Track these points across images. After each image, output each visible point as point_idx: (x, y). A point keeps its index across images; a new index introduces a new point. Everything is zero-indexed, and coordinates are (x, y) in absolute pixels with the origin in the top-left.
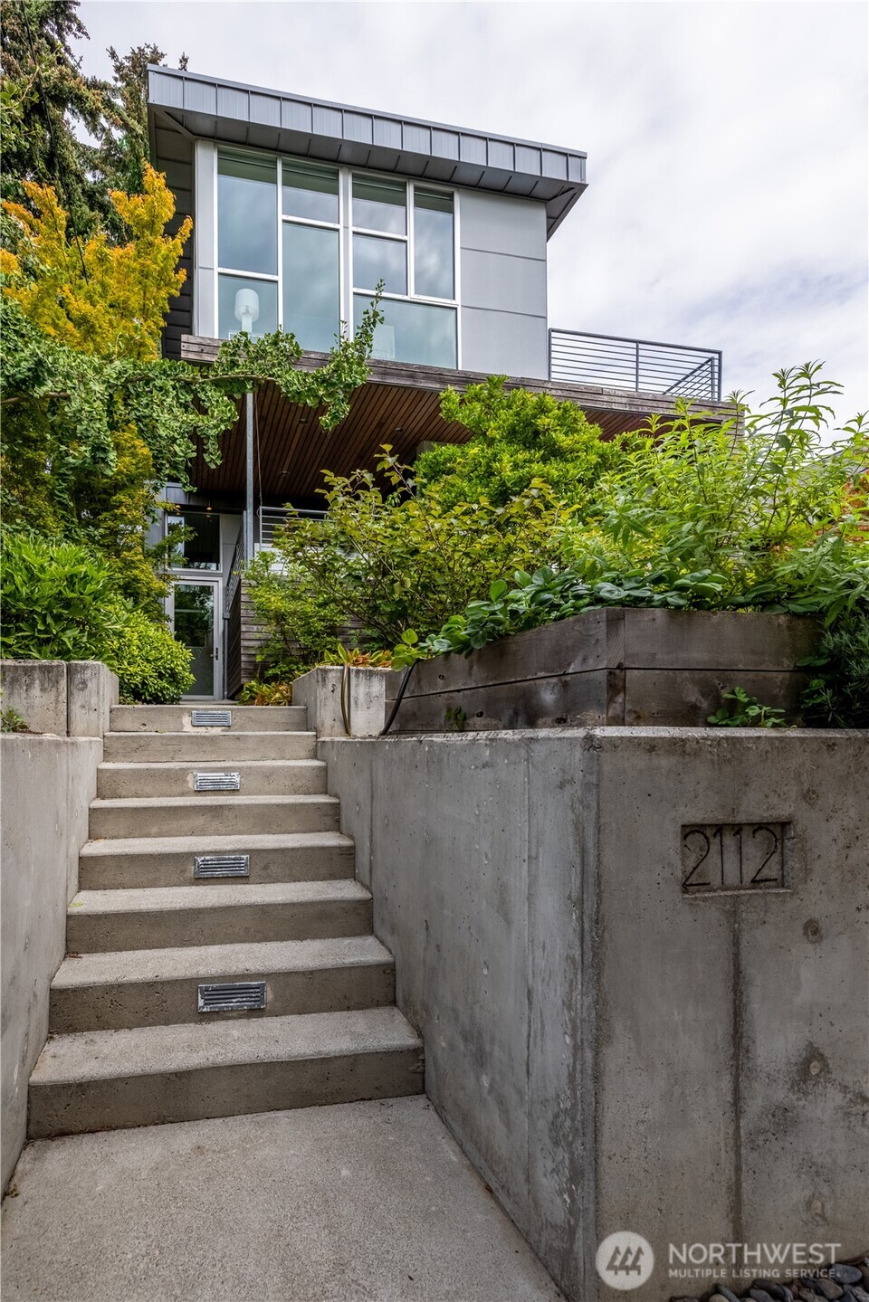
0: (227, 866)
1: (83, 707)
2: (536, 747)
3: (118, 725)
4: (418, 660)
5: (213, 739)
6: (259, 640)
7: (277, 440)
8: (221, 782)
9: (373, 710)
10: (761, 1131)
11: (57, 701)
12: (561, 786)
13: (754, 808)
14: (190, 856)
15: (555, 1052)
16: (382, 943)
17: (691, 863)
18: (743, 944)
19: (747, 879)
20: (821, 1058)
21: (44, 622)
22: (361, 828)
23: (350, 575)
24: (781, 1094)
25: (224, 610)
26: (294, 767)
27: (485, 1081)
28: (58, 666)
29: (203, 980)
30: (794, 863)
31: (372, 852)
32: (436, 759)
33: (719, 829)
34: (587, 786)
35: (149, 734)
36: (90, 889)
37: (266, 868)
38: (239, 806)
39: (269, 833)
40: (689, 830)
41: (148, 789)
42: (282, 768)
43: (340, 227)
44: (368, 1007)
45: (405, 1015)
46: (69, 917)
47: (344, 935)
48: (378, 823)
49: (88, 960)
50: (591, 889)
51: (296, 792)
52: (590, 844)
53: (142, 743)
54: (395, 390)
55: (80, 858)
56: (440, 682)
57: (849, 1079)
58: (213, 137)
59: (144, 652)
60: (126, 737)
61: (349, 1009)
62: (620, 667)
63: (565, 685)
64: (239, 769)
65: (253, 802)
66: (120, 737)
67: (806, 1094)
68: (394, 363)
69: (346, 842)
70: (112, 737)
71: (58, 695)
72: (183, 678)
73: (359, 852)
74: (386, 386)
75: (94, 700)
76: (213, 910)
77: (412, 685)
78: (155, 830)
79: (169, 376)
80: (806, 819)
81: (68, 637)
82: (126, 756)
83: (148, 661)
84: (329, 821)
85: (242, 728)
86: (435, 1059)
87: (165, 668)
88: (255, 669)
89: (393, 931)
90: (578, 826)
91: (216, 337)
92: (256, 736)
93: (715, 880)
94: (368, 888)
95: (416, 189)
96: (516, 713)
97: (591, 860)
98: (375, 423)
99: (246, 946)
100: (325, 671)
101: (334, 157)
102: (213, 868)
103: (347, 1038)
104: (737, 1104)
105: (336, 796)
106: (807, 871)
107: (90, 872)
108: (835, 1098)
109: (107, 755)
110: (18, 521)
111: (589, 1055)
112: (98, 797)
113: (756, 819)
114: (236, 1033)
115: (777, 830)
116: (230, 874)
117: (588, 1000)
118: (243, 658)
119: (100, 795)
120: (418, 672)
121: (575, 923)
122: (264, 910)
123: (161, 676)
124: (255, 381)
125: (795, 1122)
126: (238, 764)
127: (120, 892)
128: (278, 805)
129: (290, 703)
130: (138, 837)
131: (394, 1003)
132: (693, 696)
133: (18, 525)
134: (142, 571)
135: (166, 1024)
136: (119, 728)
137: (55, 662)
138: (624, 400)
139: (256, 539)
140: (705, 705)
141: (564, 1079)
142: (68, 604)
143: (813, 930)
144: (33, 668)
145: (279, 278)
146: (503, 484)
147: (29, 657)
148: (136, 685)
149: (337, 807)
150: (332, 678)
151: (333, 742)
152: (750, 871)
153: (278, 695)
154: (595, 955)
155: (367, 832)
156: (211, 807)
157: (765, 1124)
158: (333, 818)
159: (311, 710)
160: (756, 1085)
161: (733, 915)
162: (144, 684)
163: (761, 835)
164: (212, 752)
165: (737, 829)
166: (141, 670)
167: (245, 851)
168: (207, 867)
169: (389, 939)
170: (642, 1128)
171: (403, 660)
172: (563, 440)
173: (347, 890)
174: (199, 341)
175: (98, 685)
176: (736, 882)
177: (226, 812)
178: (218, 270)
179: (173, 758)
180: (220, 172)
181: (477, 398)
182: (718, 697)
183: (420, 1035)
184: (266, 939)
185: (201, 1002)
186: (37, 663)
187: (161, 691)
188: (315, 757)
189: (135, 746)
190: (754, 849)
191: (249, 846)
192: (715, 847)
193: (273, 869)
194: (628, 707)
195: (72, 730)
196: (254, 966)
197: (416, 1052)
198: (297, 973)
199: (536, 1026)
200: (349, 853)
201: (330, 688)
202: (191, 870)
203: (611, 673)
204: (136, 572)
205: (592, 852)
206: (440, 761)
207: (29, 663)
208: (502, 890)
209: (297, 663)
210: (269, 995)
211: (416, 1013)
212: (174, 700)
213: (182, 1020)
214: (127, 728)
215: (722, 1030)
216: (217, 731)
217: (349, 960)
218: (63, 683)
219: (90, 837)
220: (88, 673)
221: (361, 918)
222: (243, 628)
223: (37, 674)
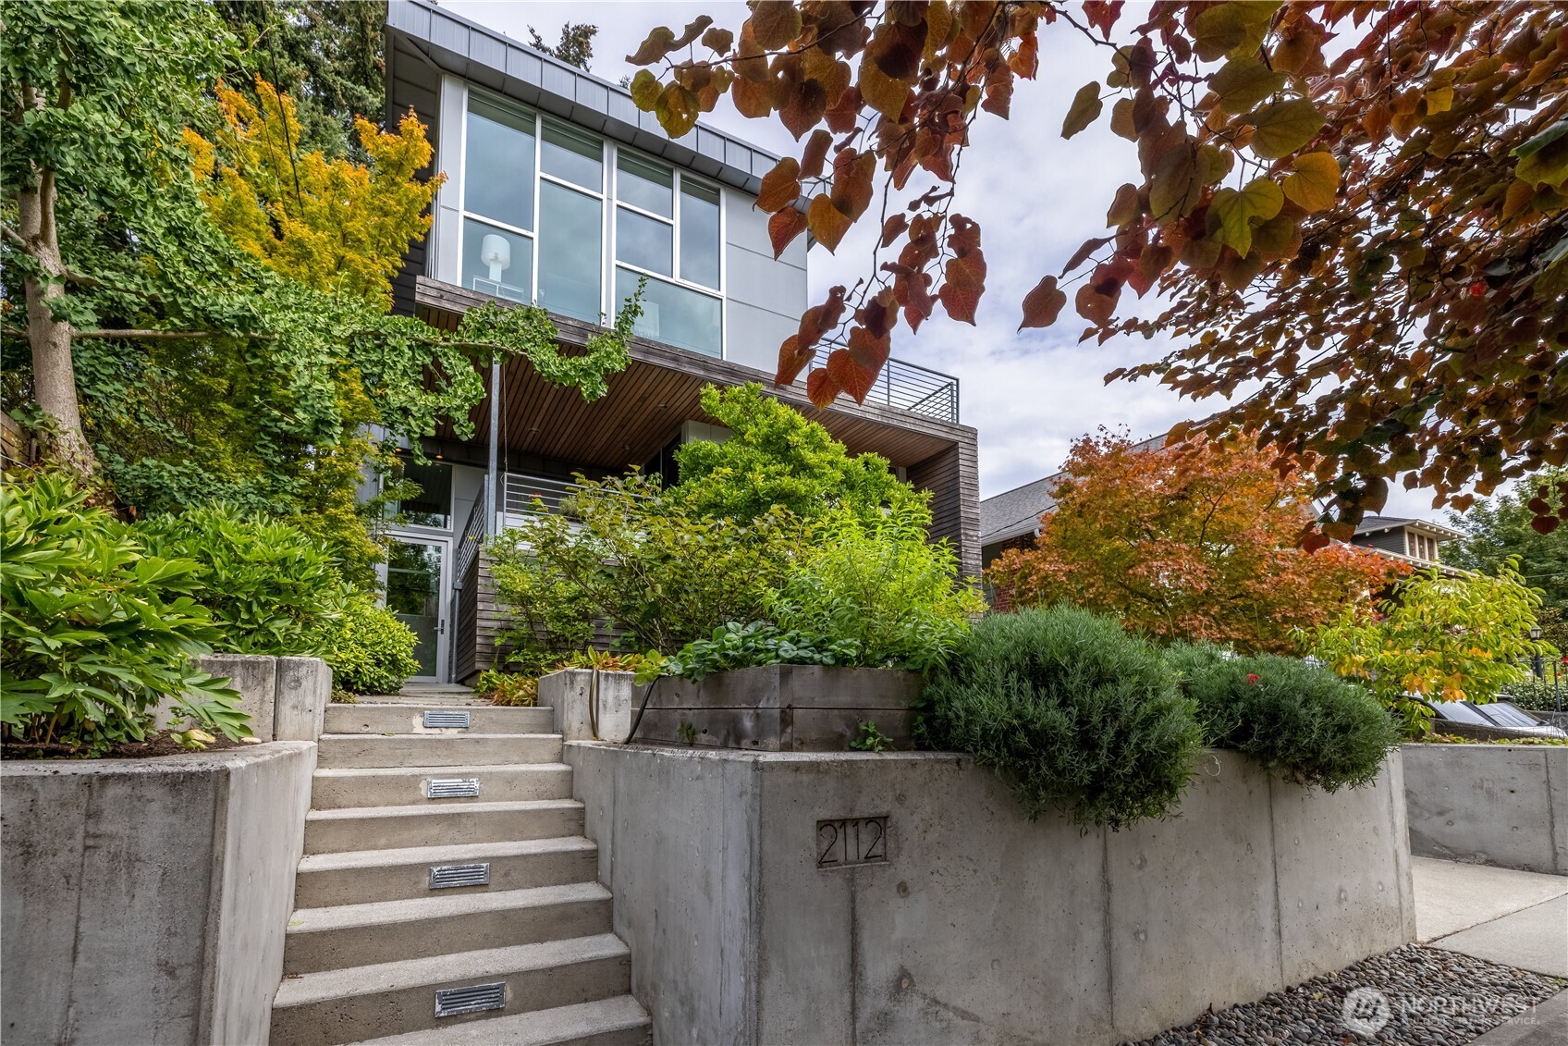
0: (465, 875)
1: (295, 707)
2: (728, 766)
3: (334, 726)
4: (660, 677)
5: (449, 743)
6: (500, 620)
7: (527, 397)
8: (458, 788)
9: (619, 714)
10: (869, 1031)
11: (262, 701)
12: (741, 796)
13: (864, 808)
14: (426, 867)
15: (736, 990)
16: (620, 938)
17: (825, 846)
18: (858, 901)
19: (862, 856)
20: (909, 976)
21: (249, 610)
22: (603, 831)
23: (602, 571)
24: (883, 1003)
25: (455, 577)
26: (538, 772)
27: (695, 1033)
28: (266, 662)
29: (441, 985)
30: (891, 844)
31: (613, 853)
32: (666, 769)
33: (844, 822)
34: (754, 795)
35: (374, 736)
36: (308, 907)
37: (506, 875)
38: (479, 813)
39: (510, 840)
40: (822, 825)
41: (373, 798)
42: (525, 773)
43: (604, 197)
44: (604, 997)
45: (638, 999)
46: (288, 936)
47: (585, 935)
48: (619, 826)
49: (308, 979)
50: (756, 868)
51: (539, 797)
52: (756, 837)
53: (366, 747)
54: (658, 370)
55: (298, 874)
56: (676, 699)
57: (927, 989)
58: (464, 76)
59: (358, 636)
60: (345, 741)
61: (586, 1001)
62: (789, 707)
63: (758, 716)
64: (479, 775)
65: (494, 809)
66: (340, 740)
67: (899, 1001)
68: (658, 344)
69: (589, 846)
70: (329, 740)
71: (265, 693)
72: (406, 665)
73: (601, 855)
74: (648, 365)
75: (309, 701)
76: (452, 918)
77: (653, 698)
78: (383, 841)
79: (403, 334)
80: (899, 814)
81: (279, 627)
82: (346, 760)
83: (364, 646)
84: (573, 826)
85: (481, 730)
86: (660, 1030)
87: (384, 654)
88: (493, 653)
89: (630, 925)
90: (749, 824)
91: (459, 284)
92: (497, 740)
93: (841, 858)
94: (609, 889)
95: (683, 177)
96: (728, 733)
97: (756, 847)
98: (637, 396)
99: (485, 952)
100: (573, 674)
101: (599, 128)
102: (451, 878)
103: (583, 1024)
104: (854, 1013)
105: (581, 801)
106: (899, 849)
107: (308, 889)
108: (918, 1003)
109: (322, 760)
110: (186, 462)
111: (753, 986)
112: (312, 807)
113: (866, 815)
114: (474, 1032)
115: (880, 822)
116: (468, 883)
117: (754, 947)
118: (479, 640)
119: (315, 805)
120: (659, 687)
121: (746, 894)
122: (504, 915)
123: (379, 664)
124: (506, 354)
125: (892, 1021)
126: (478, 769)
127: (344, 908)
128: (521, 812)
129: (535, 705)
130: (364, 849)
131: (629, 991)
132: (840, 727)
133: (186, 467)
134: (354, 533)
135: (400, 1033)
136: (336, 730)
137: (263, 658)
138: (877, 412)
139: (499, 507)
140: (849, 734)
141: (740, 1009)
142: (277, 589)
143: (903, 889)
144: (234, 664)
145: (535, 235)
146: (756, 493)
147: (227, 650)
148: (347, 674)
149: (581, 812)
150: (581, 681)
151: (579, 747)
152: (863, 852)
153: (521, 693)
154: (758, 914)
155: (609, 836)
156: (448, 815)
157: (872, 1025)
158: (577, 822)
159: (558, 712)
160: (866, 998)
161: (851, 881)
162: (356, 672)
163: (871, 825)
164: (447, 756)
165: (856, 822)
166: (355, 656)
167: (485, 859)
168: (443, 876)
169: (626, 934)
170: (789, 1035)
171: (645, 676)
172: (810, 457)
173: (590, 892)
174: (438, 285)
175: (315, 683)
176: (855, 858)
177: (464, 820)
178: (463, 213)
179: (402, 763)
180: (469, 110)
181: (735, 399)
182: (857, 728)
183: (650, 1014)
184: (506, 944)
185: (438, 1008)
186: (238, 658)
187: (378, 681)
188: (560, 761)
189: (356, 750)
190: (866, 835)
191: (489, 854)
192: (840, 836)
193: (515, 875)
194: (795, 736)
195: (279, 733)
196: (493, 968)
197: (645, 1030)
198: (536, 971)
199: (726, 975)
200: (592, 857)
201: (579, 691)
202: (426, 881)
203: (783, 711)
204: (346, 533)
205: (757, 842)
206: (668, 772)
207: (229, 658)
208: (707, 875)
209: (543, 651)
210: (509, 995)
211: (647, 994)
212: (393, 691)
213: (418, 1027)
214: (345, 730)
215: (844, 962)
216: (452, 733)
217: (587, 956)
218: (271, 681)
219: (305, 853)
220: (303, 671)
221: (601, 917)
222: (480, 606)
223: (238, 670)
